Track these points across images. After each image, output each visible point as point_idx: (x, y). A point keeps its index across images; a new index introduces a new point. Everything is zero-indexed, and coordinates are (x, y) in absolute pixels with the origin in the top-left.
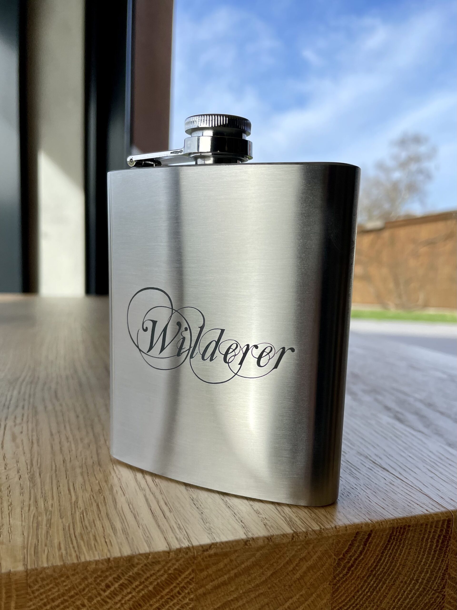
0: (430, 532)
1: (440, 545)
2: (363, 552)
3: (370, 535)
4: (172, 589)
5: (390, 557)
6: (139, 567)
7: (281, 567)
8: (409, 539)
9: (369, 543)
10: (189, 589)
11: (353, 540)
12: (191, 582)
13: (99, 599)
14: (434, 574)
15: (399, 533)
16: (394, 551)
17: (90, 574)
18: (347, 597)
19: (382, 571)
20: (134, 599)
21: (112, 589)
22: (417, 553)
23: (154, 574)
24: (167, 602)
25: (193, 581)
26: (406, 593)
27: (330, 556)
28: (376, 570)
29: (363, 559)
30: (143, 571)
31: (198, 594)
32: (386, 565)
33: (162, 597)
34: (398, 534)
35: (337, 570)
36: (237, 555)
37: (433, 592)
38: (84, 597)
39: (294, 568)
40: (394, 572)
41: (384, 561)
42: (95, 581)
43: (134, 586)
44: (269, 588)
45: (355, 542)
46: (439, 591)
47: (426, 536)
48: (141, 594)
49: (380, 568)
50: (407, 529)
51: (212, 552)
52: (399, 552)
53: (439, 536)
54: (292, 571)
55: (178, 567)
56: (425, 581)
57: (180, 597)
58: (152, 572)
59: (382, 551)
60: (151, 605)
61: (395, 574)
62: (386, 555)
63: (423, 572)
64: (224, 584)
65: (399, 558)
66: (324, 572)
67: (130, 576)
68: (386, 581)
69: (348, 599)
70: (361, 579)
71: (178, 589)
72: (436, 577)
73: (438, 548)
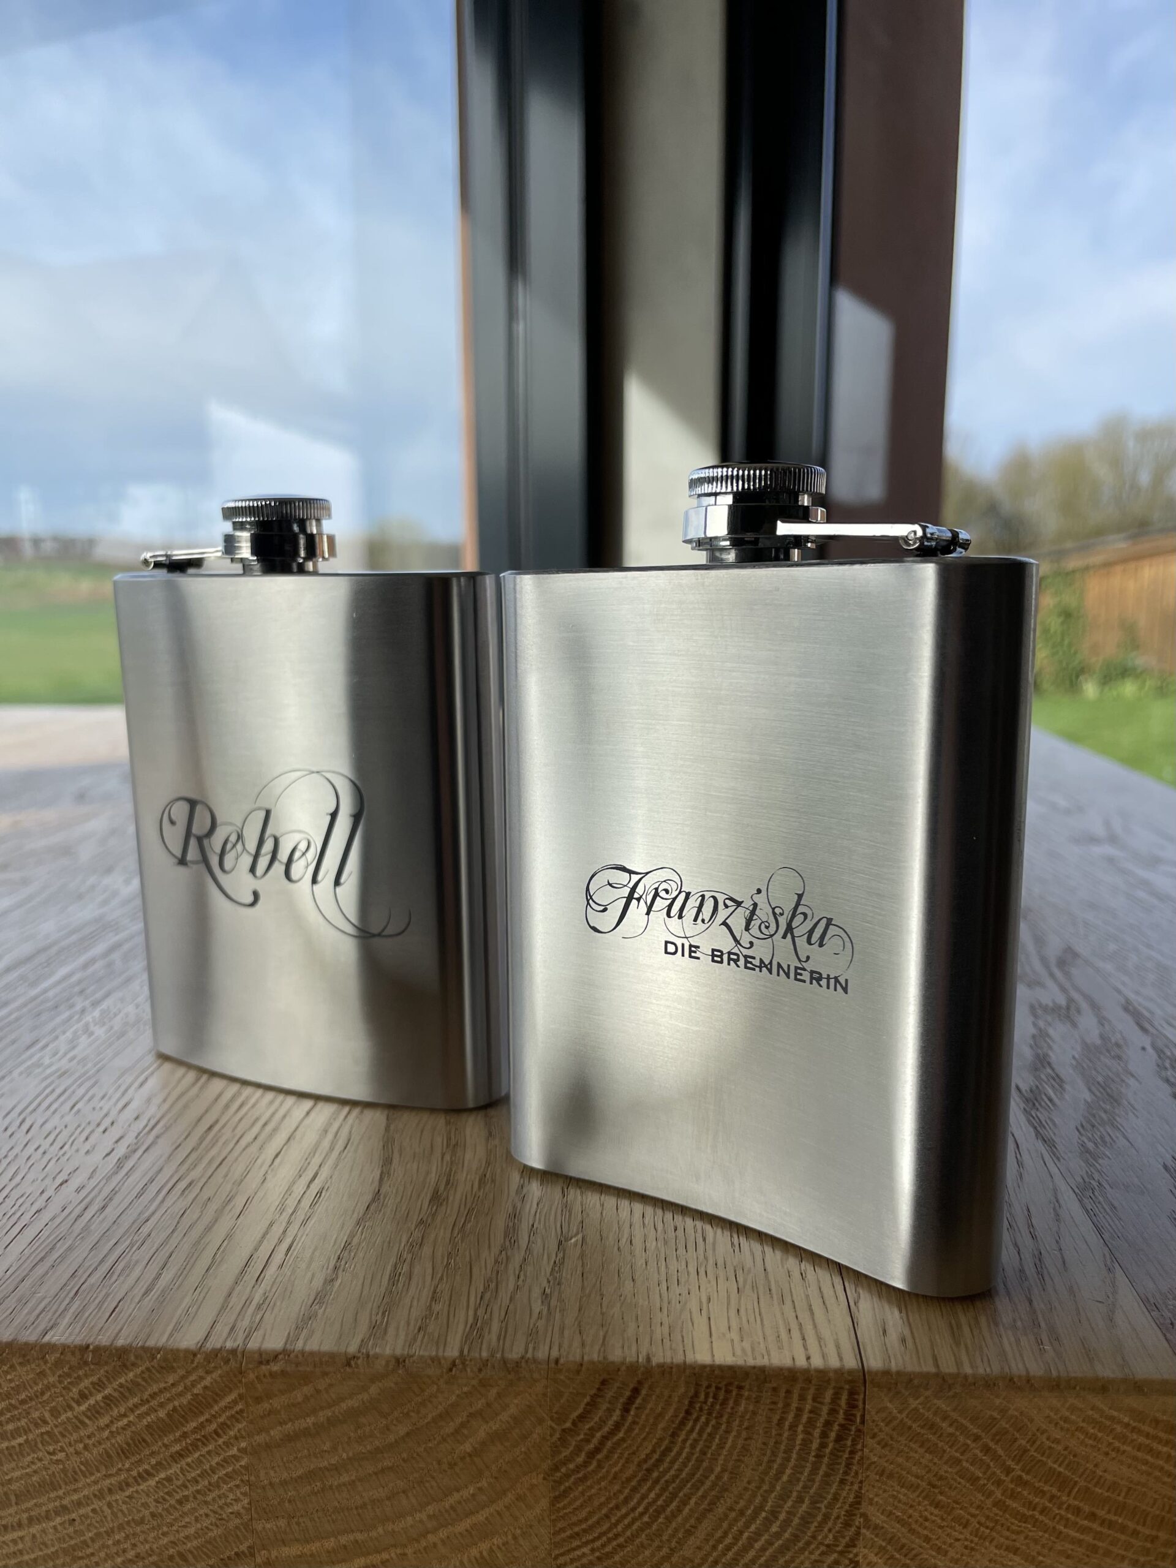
0: (800, 1410)
1: (831, 1445)
2: (623, 1425)
3: (636, 1391)
4: (202, 1423)
5: (693, 1447)
6: (138, 1371)
7: (428, 1423)
8: (742, 1417)
9: (637, 1408)
10: (236, 1430)
11: (595, 1394)
12: (238, 1416)
13: (69, 1414)
14: (819, 1508)
15: (715, 1397)
16: (705, 1436)
17: (50, 1368)
18: (591, 1514)
19: (676, 1476)
20: (133, 1429)
21: (92, 1401)
22: (769, 1452)
23: (165, 1388)
24: (195, 1446)
25: (243, 1417)
26: (746, 1535)
27: (541, 1421)
28: (661, 1469)
29: (623, 1440)
30: (144, 1379)
31: (254, 1443)
32: (685, 1465)
33: (185, 1435)
34: (711, 1400)
35: (560, 1452)
36: (328, 1381)
37: (823, 1548)
38: (43, 1407)
39: (457, 1431)
40: (708, 1483)
41: (679, 1454)
42: (60, 1382)
43: (130, 1403)
44: (404, 1460)
45: (599, 1400)
46: (839, 1549)
47: (790, 1417)
48: (145, 1422)
49: (670, 1468)
50: (734, 1393)
51: (275, 1367)
52: (717, 1440)
53: (828, 1424)
54: (452, 1434)
55: (212, 1383)
56: (796, 1521)
57: (220, 1441)
58: (162, 1385)
59: (673, 1432)
60: (165, 1446)
61: (712, 1488)
62: (685, 1441)
63: (789, 1497)
64: (306, 1433)
65: (719, 1455)
66: (528, 1449)
67: (121, 1386)
68: (690, 1499)
69: (595, 1519)
70: (623, 1483)
71: (214, 1426)
72: (826, 1518)
73: (828, 1451)
